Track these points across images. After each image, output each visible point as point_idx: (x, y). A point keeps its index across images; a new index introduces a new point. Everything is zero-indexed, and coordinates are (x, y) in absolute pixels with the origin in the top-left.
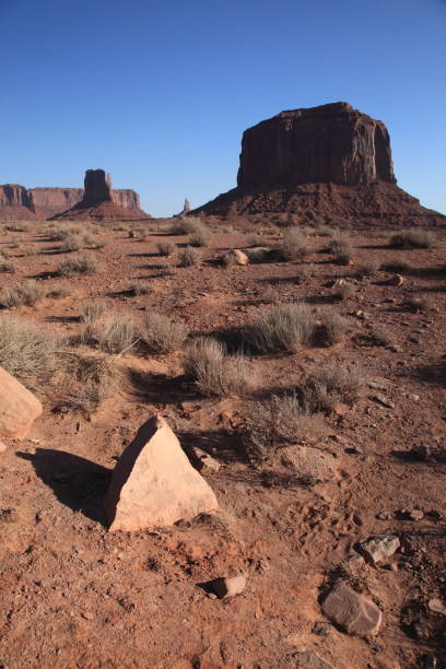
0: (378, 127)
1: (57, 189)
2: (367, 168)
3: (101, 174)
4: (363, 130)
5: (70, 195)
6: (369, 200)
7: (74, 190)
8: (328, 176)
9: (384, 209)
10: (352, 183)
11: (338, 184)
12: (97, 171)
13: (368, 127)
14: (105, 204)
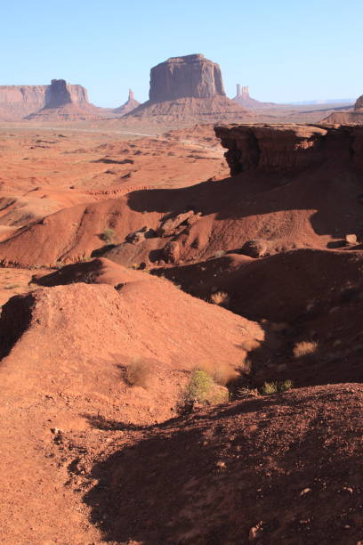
0: (215, 68)
1: (14, 86)
2: (210, 89)
3: (63, 83)
4: (207, 69)
5: (26, 92)
6: (209, 107)
7: (29, 87)
8: (192, 93)
9: (214, 111)
10: (203, 97)
11: (195, 97)
12: (59, 81)
13: (209, 68)
14: (68, 105)
